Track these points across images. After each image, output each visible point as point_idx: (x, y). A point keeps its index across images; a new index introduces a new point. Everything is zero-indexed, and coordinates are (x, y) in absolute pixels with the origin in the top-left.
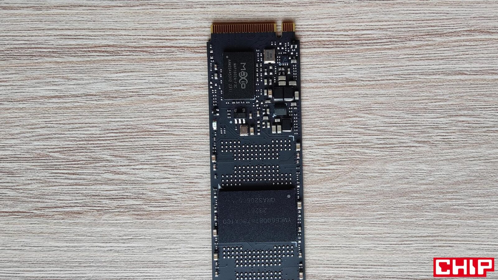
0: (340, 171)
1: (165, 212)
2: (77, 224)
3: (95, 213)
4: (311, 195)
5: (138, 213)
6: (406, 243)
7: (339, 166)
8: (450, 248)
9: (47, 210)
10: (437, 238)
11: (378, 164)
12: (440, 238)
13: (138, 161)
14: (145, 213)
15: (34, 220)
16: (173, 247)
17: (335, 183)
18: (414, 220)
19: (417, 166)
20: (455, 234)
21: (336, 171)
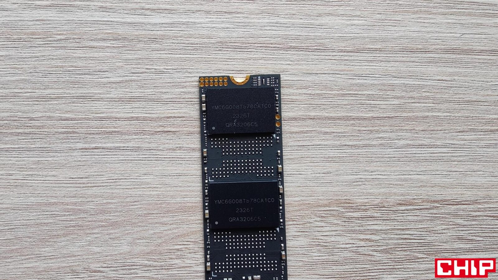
0: (171, 244)
1: (325, 206)
2: (402, 195)
3: (386, 205)
4: (196, 221)
5: (349, 205)
6: (112, 181)
7: (172, 248)
8: (72, 177)
9: (428, 207)
10: (84, 185)
11: (136, 251)
12: (82, 185)
13: (350, 251)
14: (342, 205)
15: (439, 198)
16: (318, 175)
17: (175, 233)
18: (105, 201)
19: (101, 250)
20: (68, 189)
21: (174, 244)
